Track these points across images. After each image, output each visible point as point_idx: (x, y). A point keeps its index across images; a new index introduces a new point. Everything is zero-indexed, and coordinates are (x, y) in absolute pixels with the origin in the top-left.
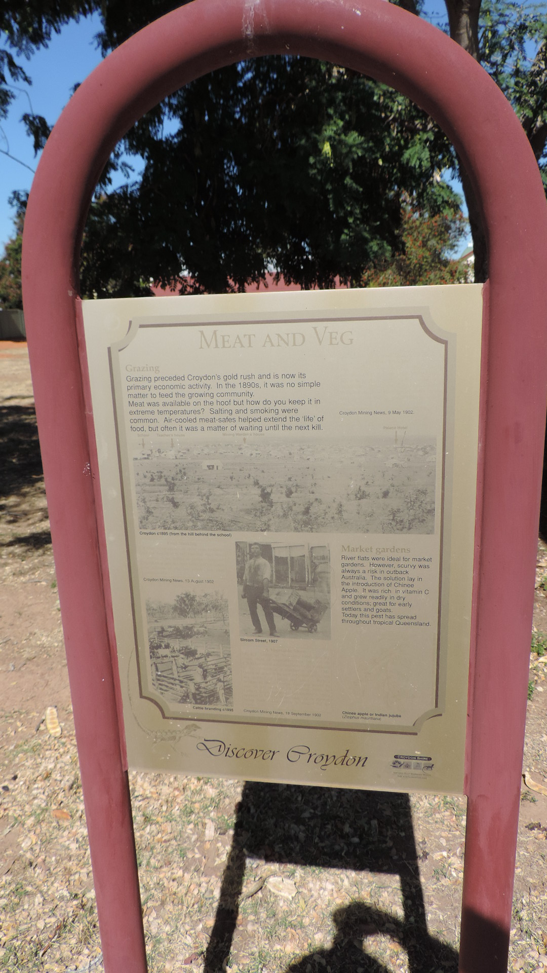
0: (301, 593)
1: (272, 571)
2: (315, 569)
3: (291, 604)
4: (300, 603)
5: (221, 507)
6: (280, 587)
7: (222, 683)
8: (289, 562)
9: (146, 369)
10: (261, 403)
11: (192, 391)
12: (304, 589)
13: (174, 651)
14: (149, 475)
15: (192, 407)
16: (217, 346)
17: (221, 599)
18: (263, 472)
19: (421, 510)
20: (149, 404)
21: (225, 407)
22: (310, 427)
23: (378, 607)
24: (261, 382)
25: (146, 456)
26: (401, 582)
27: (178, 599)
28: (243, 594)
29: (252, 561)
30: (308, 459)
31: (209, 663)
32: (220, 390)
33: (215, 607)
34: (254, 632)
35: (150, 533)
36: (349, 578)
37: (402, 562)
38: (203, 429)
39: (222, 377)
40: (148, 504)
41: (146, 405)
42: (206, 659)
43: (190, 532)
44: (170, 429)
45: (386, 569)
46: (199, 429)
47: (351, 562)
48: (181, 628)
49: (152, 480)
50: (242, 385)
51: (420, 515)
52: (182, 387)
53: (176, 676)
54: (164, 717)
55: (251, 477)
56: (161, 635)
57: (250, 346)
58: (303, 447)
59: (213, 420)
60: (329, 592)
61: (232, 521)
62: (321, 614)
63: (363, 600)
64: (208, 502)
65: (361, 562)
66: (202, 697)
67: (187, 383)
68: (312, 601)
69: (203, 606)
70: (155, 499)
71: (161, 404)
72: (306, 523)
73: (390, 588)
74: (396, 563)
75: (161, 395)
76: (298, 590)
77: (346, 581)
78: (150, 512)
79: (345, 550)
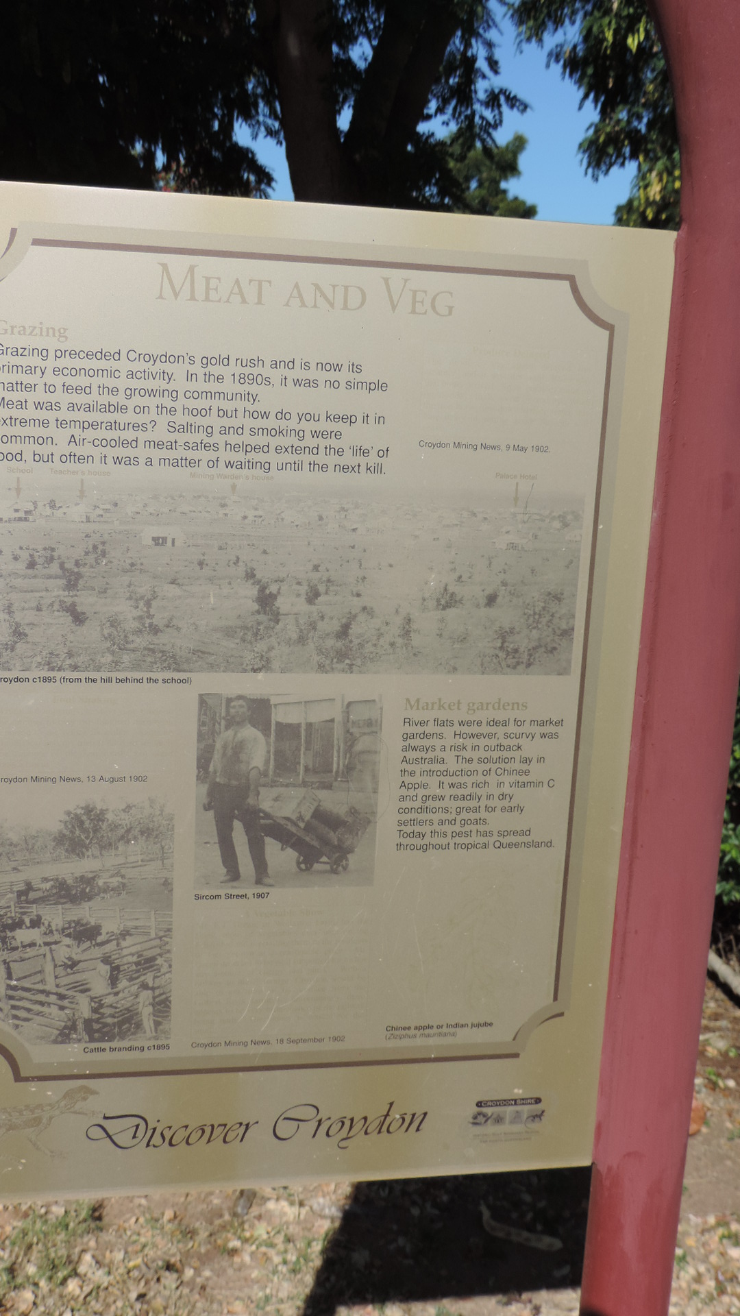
0: (323, 794)
1: (269, 752)
2: (352, 746)
3: (301, 818)
4: (319, 815)
5: (174, 622)
6: (282, 785)
7: (150, 992)
8: (303, 733)
9: (37, 331)
10: (272, 416)
11: (134, 383)
12: (329, 787)
13: (51, 932)
14: (25, 555)
15: (130, 417)
16: (193, 298)
17: (161, 814)
18: (265, 552)
19: (550, 629)
20: (38, 406)
21: (199, 421)
22: (363, 468)
23: (465, 815)
24: (275, 375)
25: (21, 514)
26: (508, 766)
27: (67, 818)
28: (206, 801)
29: (230, 733)
30: (354, 530)
31: (125, 952)
32: (192, 386)
33: (147, 832)
34: (223, 878)
35: (17, 679)
36: (417, 761)
37: (512, 729)
38: (150, 462)
39: (198, 360)
40: (18, 617)
41: (30, 405)
42: (118, 945)
43: (105, 675)
44: (80, 459)
45: (482, 742)
46: (142, 461)
47: (419, 729)
48: (70, 882)
49: (32, 565)
50: (237, 378)
51: (548, 639)
52: (113, 374)
53: (50, 986)
54: (18, 1078)
55: (240, 563)
56: (23, 898)
57: (259, 302)
58: (346, 507)
59: (172, 445)
60: (375, 791)
61: (194, 652)
62: (357, 834)
63: (438, 804)
64: (148, 612)
65: (438, 730)
66: (106, 1025)
67: (124, 366)
68: (341, 810)
69: (121, 832)
70: (34, 604)
71: (64, 407)
72: (341, 655)
73: (488, 779)
74: (500, 730)
75: (66, 388)
76: (318, 788)
77: (409, 768)
78: (20, 634)
79: (412, 708)
